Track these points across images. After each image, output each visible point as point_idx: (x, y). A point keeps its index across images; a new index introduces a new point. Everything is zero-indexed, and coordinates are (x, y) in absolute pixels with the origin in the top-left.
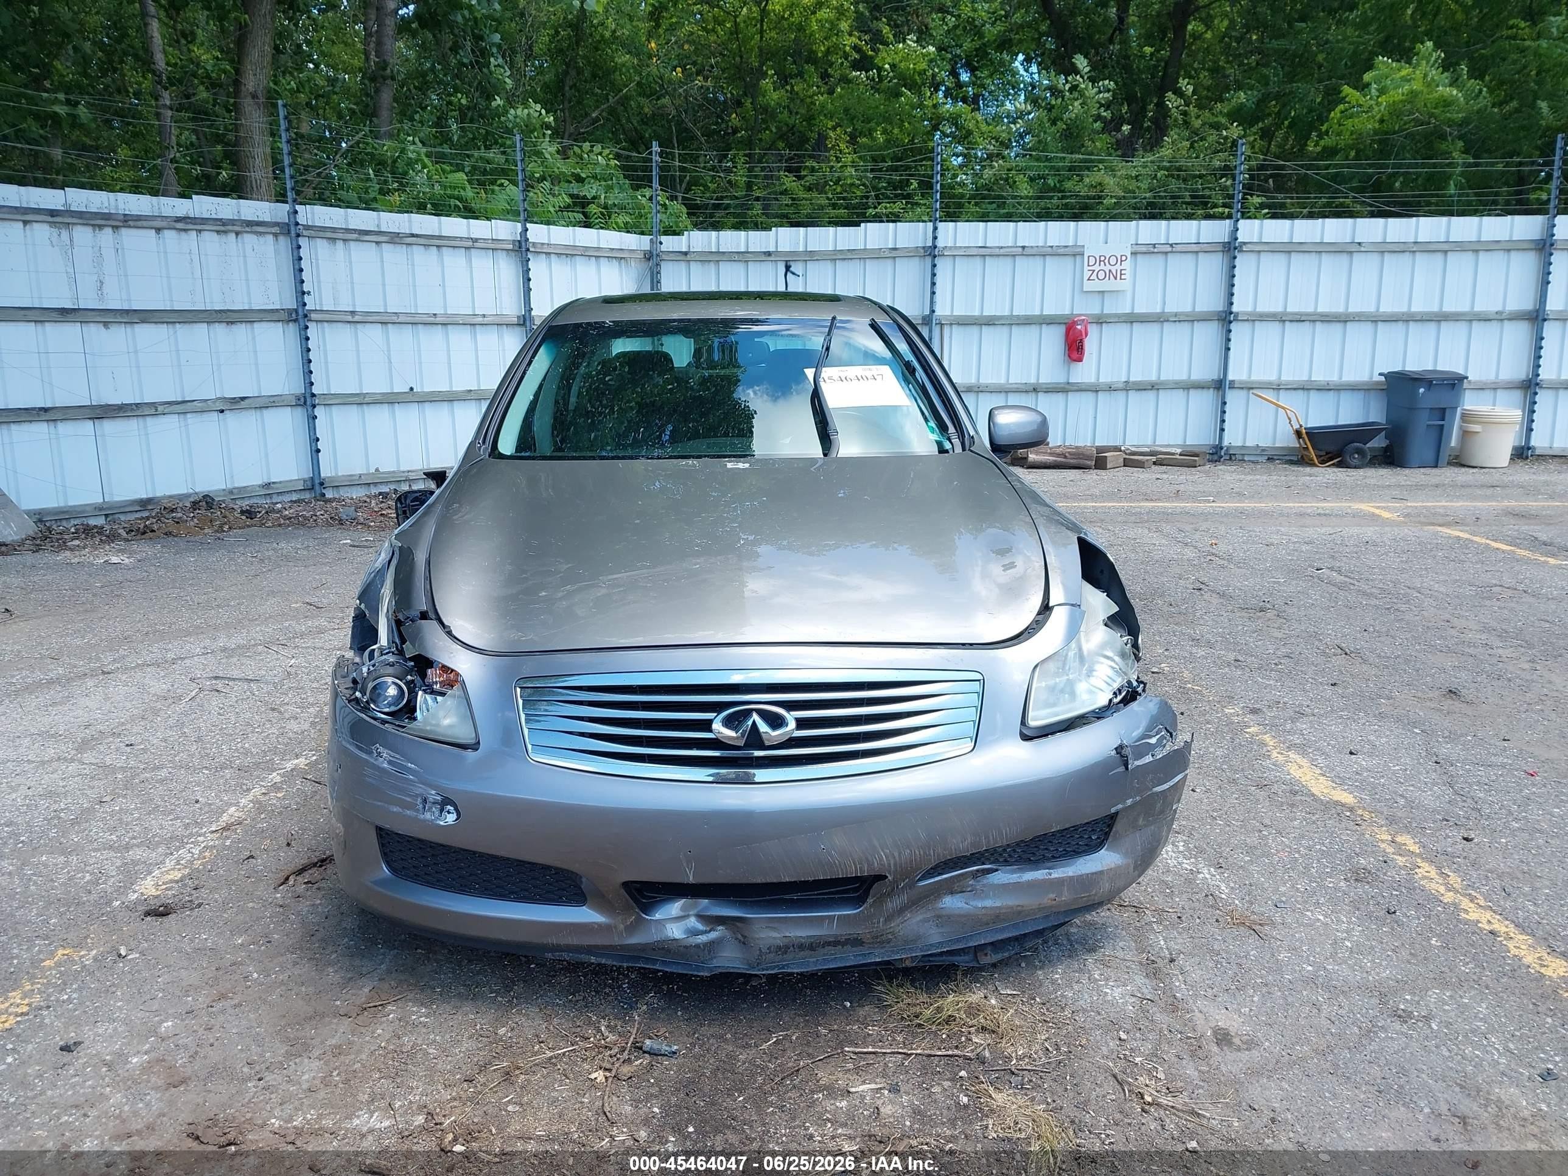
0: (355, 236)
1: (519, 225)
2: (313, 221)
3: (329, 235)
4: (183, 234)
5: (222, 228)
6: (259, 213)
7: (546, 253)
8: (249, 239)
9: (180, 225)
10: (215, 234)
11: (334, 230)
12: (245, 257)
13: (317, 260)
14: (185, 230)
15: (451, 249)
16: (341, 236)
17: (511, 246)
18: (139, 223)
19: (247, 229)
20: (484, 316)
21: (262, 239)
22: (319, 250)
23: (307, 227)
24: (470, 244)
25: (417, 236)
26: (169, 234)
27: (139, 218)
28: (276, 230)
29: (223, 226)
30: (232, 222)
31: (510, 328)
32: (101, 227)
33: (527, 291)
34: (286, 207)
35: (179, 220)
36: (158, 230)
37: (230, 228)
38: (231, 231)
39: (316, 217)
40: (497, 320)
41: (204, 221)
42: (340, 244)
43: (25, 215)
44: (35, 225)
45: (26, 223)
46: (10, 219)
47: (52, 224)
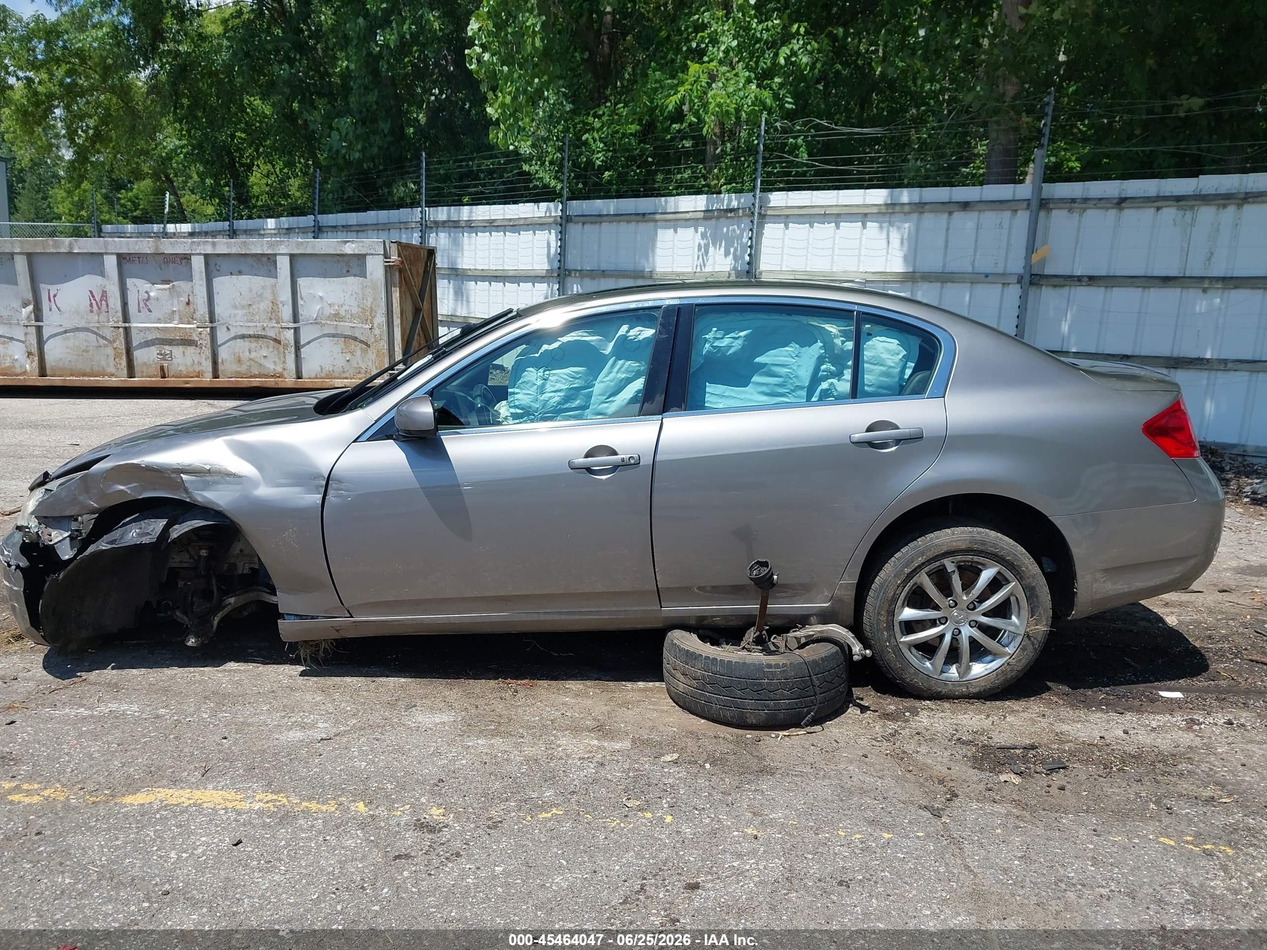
32: (1224, 205)
43: (1157, 201)
44: (1165, 210)
45: (1158, 209)
46: (1144, 207)
47: (1180, 208)
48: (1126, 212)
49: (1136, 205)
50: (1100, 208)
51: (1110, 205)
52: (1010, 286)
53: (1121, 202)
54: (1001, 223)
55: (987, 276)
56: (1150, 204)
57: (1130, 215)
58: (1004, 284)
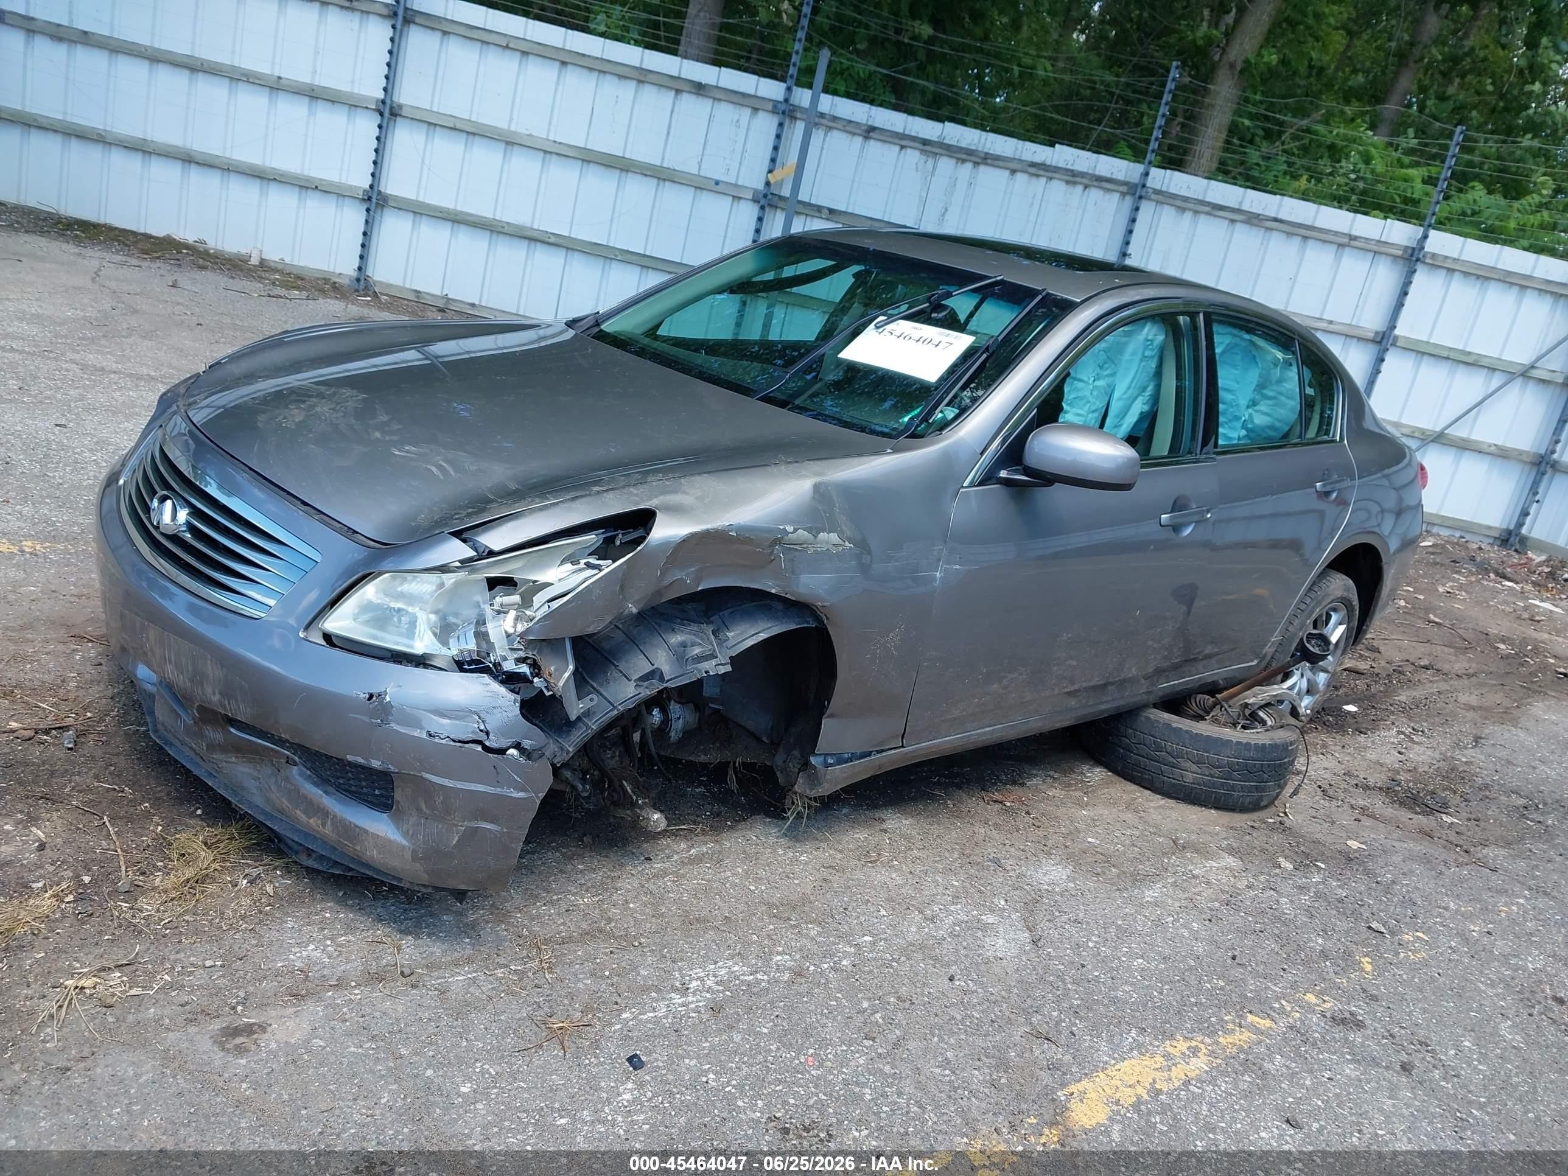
0: (1207, 209)
1: (1422, 229)
2: (1168, 186)
3: (1179, 203)
4: (1034, 179)
5: (1071, 179)
6: (1115, 171)
7: (1449, 269)
8: (1095, 194)
9: (1033, 170)
10: (1064, 184)
11: (1186, 199)
12: (1084, 210)
13: (1157, 226)
14: (1038, 176)
15: (1319, 244)
16: (1191, 206)
17: (1400, 253)
18: (996, 163)
19: (1095, 183)
20: (1331, 322)
21: (1108, 196)
22: (1163, 218)
23: (1157, 192)
24: (1345, 240)
25: (1281, 221)
26: (1021, 177)
27: (997, 158)
28: (1124, 189)
29: (1072, 177)
30: (1082, 175)
31: (1362, 344)
32: (964, 161)
33: (1399, 305)
34: (1140, 168)
35: (1033, 165)
36: (1013, 172)
37: (1078, 179)
38: (1081, 183)
39: (1173, 183)
40: (1345, 330)
41: (1056, 169)
42: (1188, 215)
43: (903, 140)
44: (909, 151)
45: (902, 147)
46: (890, 143)
47: (923, 151)
48: (872, 142)
49: (881, 138)
50: (847, 132)
51: (859, 131)
52: (742, 201)
53: (869, 132)
54: (738, 121)
55: (717, 183)
56: (896, 141)
57: (874, 147)
58: (734, 197)
